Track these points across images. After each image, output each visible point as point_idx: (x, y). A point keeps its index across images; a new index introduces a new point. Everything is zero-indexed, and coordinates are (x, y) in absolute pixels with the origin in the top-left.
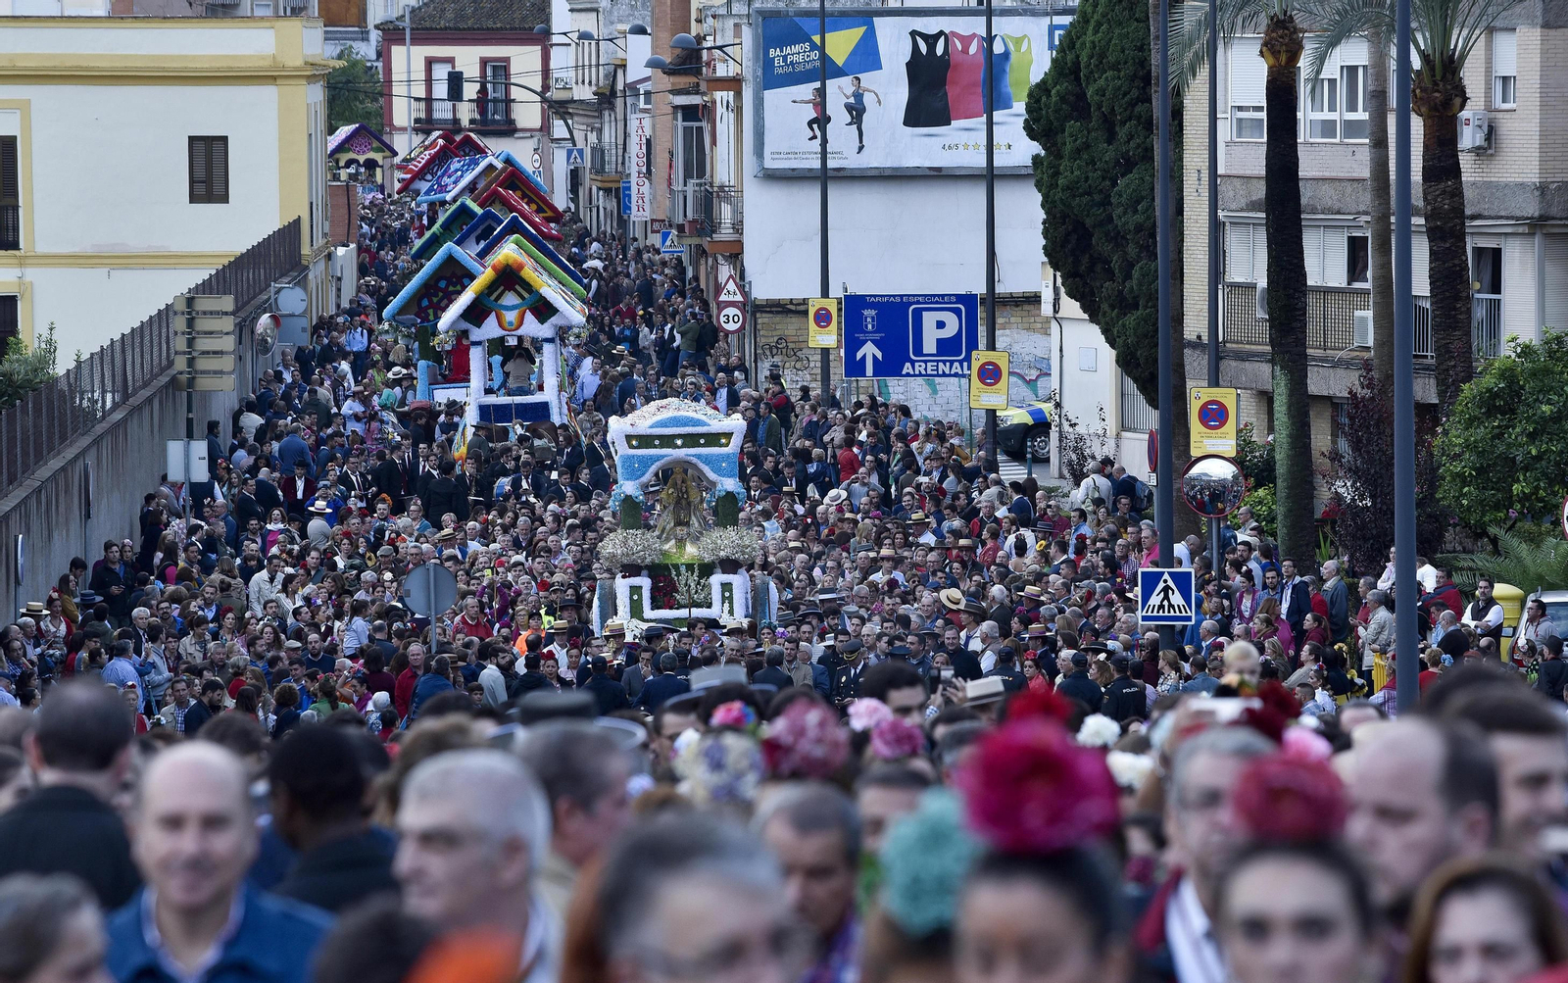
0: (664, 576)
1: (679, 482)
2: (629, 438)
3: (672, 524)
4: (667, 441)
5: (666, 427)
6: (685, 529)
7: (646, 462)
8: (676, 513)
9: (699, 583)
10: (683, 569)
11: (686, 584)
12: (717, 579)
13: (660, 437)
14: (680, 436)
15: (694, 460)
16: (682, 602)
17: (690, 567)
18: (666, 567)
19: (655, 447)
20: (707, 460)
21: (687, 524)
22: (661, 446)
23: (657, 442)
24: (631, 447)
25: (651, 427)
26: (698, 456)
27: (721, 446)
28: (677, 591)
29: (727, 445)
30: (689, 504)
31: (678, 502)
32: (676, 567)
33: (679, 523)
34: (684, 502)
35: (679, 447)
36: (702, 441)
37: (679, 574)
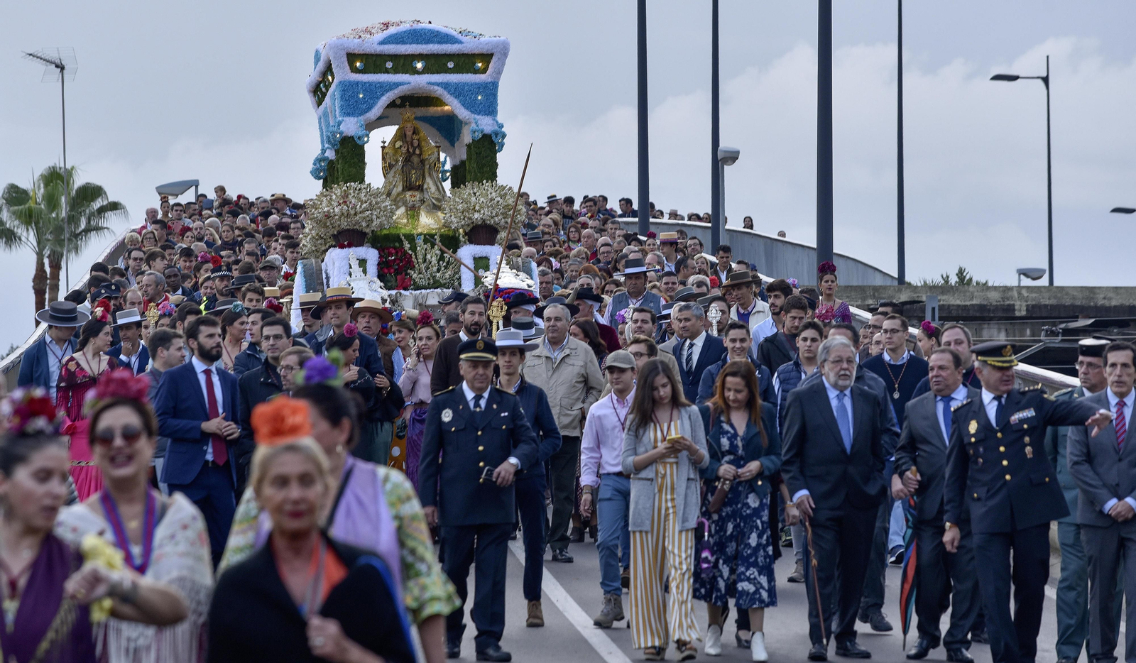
0: (395, 248)
1: (409, 133)
2: (352, 57)
3: (400, 188)
4: (404, 63)
5: (404, 43)
6: (418, 195)
7: (374, 92)
8: (405, 173)
9: (442, 258)
10: (420, 241)
11: (425, 260)
12: (467, 253)
13: (394, 57)
14: (420, 57)
15: (439, 91)
16: (421, 283)
17: (429, 238)
18: (397, 238)
19: (387, 71)
20: (457, 91)
21: (420, 188)
22: (395, 70)
23: (389, 65)
24: (354, 70)
25: (383, 42)
26: (446, 86)
27: (477, 71)
28: (413, 268)
29: (484, 71)
30: (422, 162)
31: (407, 160)
32: (411, 238)
33: (408, 187)
34: (415, 160)
35: (418, 73)
36: (451, 65)
37: (414, 248)
